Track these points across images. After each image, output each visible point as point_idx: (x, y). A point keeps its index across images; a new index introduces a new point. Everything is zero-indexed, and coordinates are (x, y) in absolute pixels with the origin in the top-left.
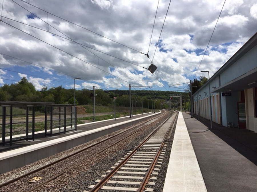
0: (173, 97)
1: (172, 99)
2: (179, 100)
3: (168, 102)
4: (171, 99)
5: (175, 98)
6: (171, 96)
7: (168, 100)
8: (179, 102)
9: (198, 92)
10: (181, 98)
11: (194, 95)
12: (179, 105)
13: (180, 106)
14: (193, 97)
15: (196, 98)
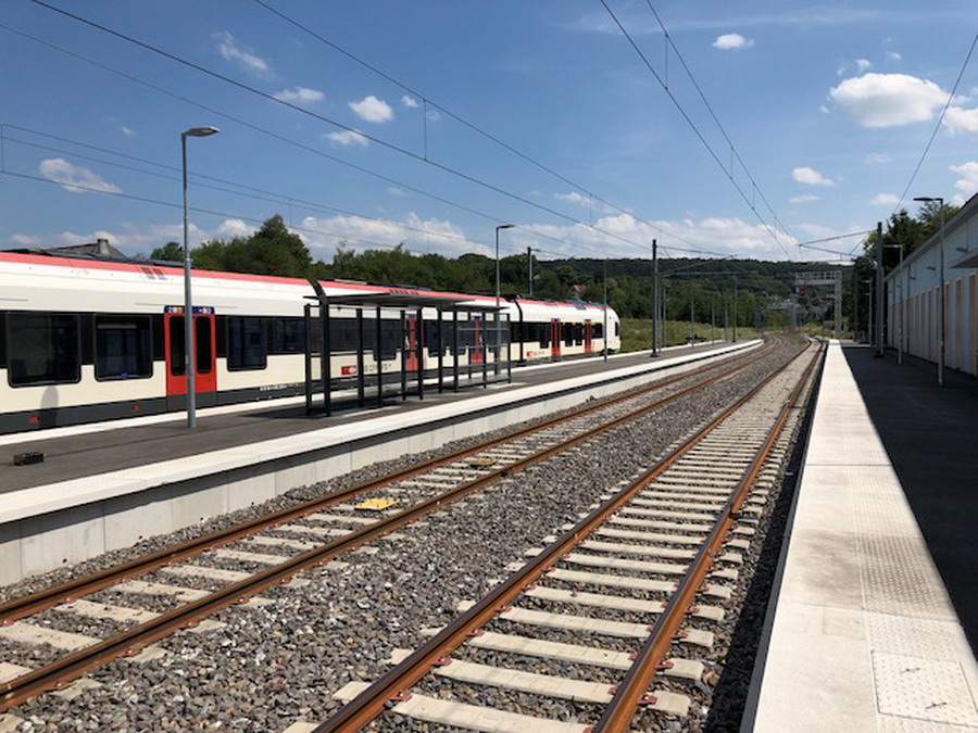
0: (809, 283)
1: (802, 290)
2: (832, 296)
3: (786, 304)
4: (798, 290)
5: (816, 287)
6: (801, 282)
7: (785, 296)
8: (829, 303)
9: (904, 267)
10: (838, 289)
11: (888, 276)
12: (829, 315)
13: (833, 319)
14: (886, 284)
15: (897, 290)
